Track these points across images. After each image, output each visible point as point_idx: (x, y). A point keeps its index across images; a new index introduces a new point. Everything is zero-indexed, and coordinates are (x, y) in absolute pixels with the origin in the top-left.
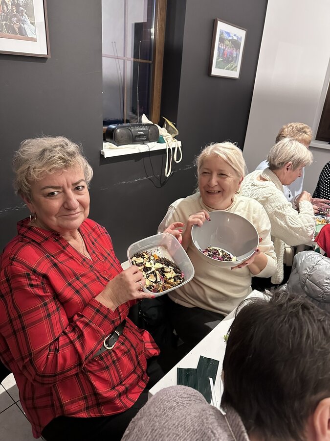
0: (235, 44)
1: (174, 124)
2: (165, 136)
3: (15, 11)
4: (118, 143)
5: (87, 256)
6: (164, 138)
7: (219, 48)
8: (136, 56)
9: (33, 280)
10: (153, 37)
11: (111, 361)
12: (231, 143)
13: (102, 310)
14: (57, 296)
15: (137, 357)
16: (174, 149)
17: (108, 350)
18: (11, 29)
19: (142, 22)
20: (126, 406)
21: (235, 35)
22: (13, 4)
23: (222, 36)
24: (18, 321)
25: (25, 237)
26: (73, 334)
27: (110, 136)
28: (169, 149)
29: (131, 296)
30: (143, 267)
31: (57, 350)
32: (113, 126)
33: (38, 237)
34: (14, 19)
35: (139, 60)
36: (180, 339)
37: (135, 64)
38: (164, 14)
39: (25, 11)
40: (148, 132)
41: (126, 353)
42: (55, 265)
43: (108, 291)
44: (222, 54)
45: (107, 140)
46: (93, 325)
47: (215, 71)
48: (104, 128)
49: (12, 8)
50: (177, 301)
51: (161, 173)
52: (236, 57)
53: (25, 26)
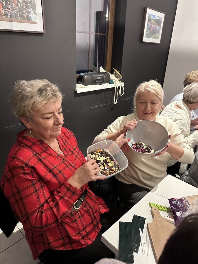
0: (158, 22)
1: (119, 72)
2: (114, 80)
3: (25, 6)
4: (86, 84)
7: (148, 25)
8: (96, 31)
9: (26, 170)
10: (107, 20)
11: (78, 217)
13: (71, 189)
14: (41, 179)
15: (94, 214)
16: (119, 87)
17: (76, 210)
19: (101, 11)
20: (87, 244)
21: (158, 17)
22: (24, 2)
23: (149, 17)
24: (18, 195)
25: (22, 143)
26: (52, 203)
27: (80, 80)
28: (116, 87)
29: (91, 178)
31: (42, 212)
32: (82, 74)
33: (29, 142)
34: (24, 11)
35: (98, 34)
37: (96, 36)
38: (114, 5)
39: (31, 6)
40: (104, 77)
42: (40, 160)
44: (149, 28)
45: (79, 82)
47: (145, 39)
48: (77, 75)
49: (23, 4)
50: (120, 180)
51: (111, 102)
52: (159, 30)
53: (31, 15)
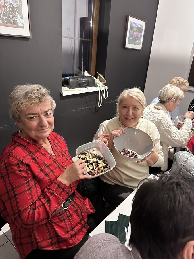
0: (139, 29)
1: (103, 76)
3: (11, 11)
4: (71, 88)
5: (53, 153)
6: (98, 84)
7: (130, 32)
8: (81, 36)
9: (21, 167)
10: (91, 25)
11: (66, 216)
12: (137, 88)
13: (61, 185)
14: (35, 177)
15: (82, 214)
16: (103, 91)
17: (65, 209)
18: (9, 21)
19: (85, 17)
20: (75, 243)
21: (139, 25)
22: (10, 7)
23: (131, 25)
24: (12, 192)
25: (17, 142)
26: (44, 199)
27: (66, 83)
28: (101, 91)
29: (79, 177)
30: (85, 160)
31: (34, 209)
32: (68, 78)
33: (24, 142)
34: (11, 16)
35: (83, 39)
36: (107, 203)
37: (81, 42)
38: (98, 12)
39: (17, 11)
40: (88, 81)
41: (75, 211)
42: (34, 159)
43: (65, 174)
44: (131, 35)
45: (64, 85)
46: (56, 195)
47: (127, 46)
48: (63, 78)
49: (10, 9)
50: (105, 181)
51: (96, 105)
52: (140, 37)
53: (17, 19)
